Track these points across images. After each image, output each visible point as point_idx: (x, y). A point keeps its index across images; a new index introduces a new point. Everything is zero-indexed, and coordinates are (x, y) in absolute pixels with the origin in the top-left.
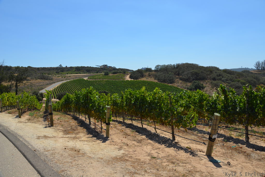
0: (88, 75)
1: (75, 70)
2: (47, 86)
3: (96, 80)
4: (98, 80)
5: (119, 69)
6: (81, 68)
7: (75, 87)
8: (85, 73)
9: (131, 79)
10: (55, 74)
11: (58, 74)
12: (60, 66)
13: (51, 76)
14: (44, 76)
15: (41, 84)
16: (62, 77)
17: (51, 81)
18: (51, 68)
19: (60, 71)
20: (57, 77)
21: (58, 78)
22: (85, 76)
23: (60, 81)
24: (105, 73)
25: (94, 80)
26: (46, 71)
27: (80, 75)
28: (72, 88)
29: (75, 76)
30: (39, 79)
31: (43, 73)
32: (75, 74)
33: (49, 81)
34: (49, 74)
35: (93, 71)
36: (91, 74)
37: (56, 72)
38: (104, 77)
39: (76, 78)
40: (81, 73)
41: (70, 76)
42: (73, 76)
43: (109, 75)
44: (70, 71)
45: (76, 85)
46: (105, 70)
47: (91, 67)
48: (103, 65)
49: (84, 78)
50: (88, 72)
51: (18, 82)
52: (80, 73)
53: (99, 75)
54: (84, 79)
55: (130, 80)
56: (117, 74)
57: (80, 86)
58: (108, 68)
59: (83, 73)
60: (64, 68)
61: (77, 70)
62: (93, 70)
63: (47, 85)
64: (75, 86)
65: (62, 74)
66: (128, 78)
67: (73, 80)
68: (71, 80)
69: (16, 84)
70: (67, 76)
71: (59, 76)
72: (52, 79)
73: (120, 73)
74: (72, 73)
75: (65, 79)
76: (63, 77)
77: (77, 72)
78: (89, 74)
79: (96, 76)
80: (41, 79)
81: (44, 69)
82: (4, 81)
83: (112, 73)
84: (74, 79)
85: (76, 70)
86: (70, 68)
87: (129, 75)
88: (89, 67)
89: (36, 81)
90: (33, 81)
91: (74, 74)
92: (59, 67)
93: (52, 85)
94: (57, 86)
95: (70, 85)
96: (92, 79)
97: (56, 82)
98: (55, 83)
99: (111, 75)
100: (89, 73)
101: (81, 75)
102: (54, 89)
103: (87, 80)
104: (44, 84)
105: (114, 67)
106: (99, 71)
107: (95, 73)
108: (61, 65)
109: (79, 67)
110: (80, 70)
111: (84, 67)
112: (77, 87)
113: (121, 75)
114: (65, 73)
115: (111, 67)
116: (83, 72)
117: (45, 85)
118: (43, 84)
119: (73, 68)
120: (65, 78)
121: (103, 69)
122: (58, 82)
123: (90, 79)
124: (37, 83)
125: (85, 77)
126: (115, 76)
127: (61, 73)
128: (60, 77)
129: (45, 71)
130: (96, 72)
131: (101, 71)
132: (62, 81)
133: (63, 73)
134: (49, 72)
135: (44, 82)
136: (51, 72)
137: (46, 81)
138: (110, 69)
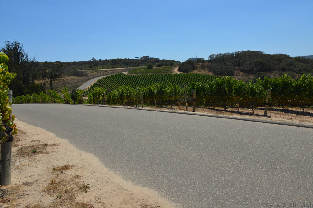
0: (127, 69)
1: (110, 63)
3: (138, 74)
4: (140, 74)
5: (163, 60)
6: (118, 61)
8: (123, 67)
9: (181, 72)
10: (89, 70)
11: (92, 69)
12: (92, 59)
13: (84, 71)
14: (77, 71)
15: (75, 82)
16: (98, 72)
17: (86, 77)
18: (82, 62)
19: (93, 66)
20: (91, 72)
21: (93, 73)
22: (124, 70)
23: (96, 77)
24: (149, 66)
25: (136, 75)
27: (118, 70)
28: (112, 84)
29: (113, 71)
30: (72, 75)
31: (75, 68)
33: (84, 77)
34: (82, 69)
35: (133, 64)
36: (130, 68)
37: (90, 67)
38: (148, 71)
40: (118, 66)
41: (106, 71)
43: (153, 69)
46: (146, 62)
47: (130, 59)
48: (144, 57)
50: (126, 65)
51: (53, 79)
54: (123, 74)
55: (179, 73)
56: (162, 67)
57: (121, 82)
58: (150, 60)
59: (121, 67)
60: (98, 61)
61: (113, 64)
62: (133, 63)
63: (82, 82)
64: (115, 82)
65: (96, 69)
66: (176, 71)
67: (110, 75)
68: (109, 75)
69: (51, 81)
70: (103, 70)
71: (93, 71)
72: (86, 75)
73: (166, 65)
74: (108, 67)
75: (101, 74)
77: (113, 66)
78: (128, 68)
79: (138, 70)
80: (75, 76)
81: (75, 63)
82: (37, 78)
83: (156, 66)
85: (111, 63)
86: (104, 62)
87: (178, 67)
88: (126, 59)
89: (69, 77)
90: (65, 77)
91: (111, 68)
93: (88, 82)
94: (94, 83)
96: (134, 73)
97: (92, 78)
98: (90, 79)
99: (155, 68)
100: (128, 67)
101: (119, 69)
102: (91, 86)
105: (157, 58)
106: (140, 63)
107: (135, 66)
108: (93, 59)
109: (115, 59)
110: (116, 63)
111: (121, 59)
112: (117, 84)
113: (167, 67)
114: (100, 68)
115: (153, 58)
116: (121, 65)
117: (80, 82)
118: (77, 81)
119: (108, 61)
120: (100, 73)
121: (143, 61)
122: (94, 78)
123: (131, 73)
124: (70, 80)
125: (124, 71)
126: (161, 69)
127: (95, 67)
128: (95, 73)
129: (77, 66)
131: (142, 64)
132: (98, 76)
133: (97, 67)
134: (81, 67)
135: (78, 79)
136: (83, 66)
137: (80, 78)
138: (152, 61)
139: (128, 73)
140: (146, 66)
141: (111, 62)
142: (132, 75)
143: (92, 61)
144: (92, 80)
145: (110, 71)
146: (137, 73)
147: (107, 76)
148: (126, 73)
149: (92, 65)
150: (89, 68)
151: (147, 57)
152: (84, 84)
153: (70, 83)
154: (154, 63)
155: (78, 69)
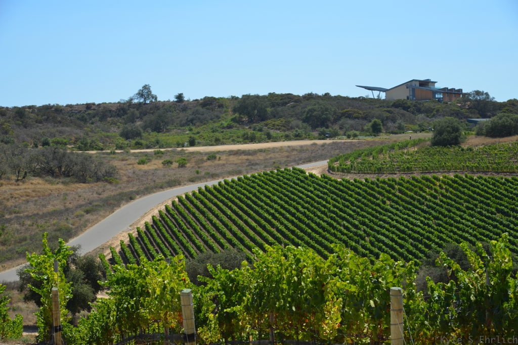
0: (323, 145)
1: (230, 116)
2: (88, 216)
3: (385, 177)
4: (397, 177)
6: (273, 106)
8: (298, 137)
10: (121, 148)
11: (139, 145)
12: (141, 94)
14: (64, 155)
15: (50, 208)
17: (108, 186)
19: (145, 128)
20: (132, 160)
21: (144, 167)
22: (304, 155)
23: (162, 188)
24: (440, 133)
25: (372, 178)
27: (273, 150)
28: (247, 229)
29: (246, 157)
30: (37, 174)
31: (50, 140)
32: (239, 142)
33: (97, 186)
34: (85, 146)
35: (350, 122)
36: (336, 140)
37: (126, 135)
38: (437, 157)
39: (252, 165)
40: (273, 133)
41: (212, 157)
42: (231, 153)
43: (465, 147)
44: (203, 122)
46: (419, 111)
48: (409, 85)
49: (302, 167)
50: (314, 127)
52: (269, 138)
53: (401, 148)
54: (302, 172)
58: (439, 100)
59: (288, 138)
60: (167, 106)
61: (245, 119)
62: (349, 116)
63: (87, 212)
67: (236, 178)
70: (193, 153)
71: (146, 154)
72: (109, 177)
74: (217, 135)
75: (185, 173)
76: (170, 162)
77: (248, 130)
78: (328, 141)
79: (381, 151)
80: (50, 178)
84: (240, 172)
85: (237, 115)
86: (200, 108)
88: (317, 96)
89: (22, 186)
91: (234, 142)
92: (136, 101)
93: (118, 211)
94: (148, 219)
95: (229, 212)
96: (360, 172)
97: (140, 193)
98: (131, 199)
99: (473, 141)
100: (323, 136)
101: (281, 149)
102: (135, 235)
103: (324, 177)
104: (69, 205)
105: (478, 93)
107: (364, 131)
108: (145, 92)
109: (257, 97)
110: (263, 117)
114: (178, 138)
115: (460, 90)
116: (287, 127)
118: (62, 207)
119: (221, 106)
120: (182, 166)
121: (406, 108)
122: (148, 191)
123: (348, 171)
124: (28, 201)
125: (309, 160)
126: (509, 150)
127: (153, 136)
128: (156, 164)
129: (60, 128)
130: (368, 126)
131: (399, 121)
132: (172, 184)
133: (162, 137)
134: (81, 134)
135: (66, 195)
136: (92, 131)
137: (79, 190)
138: (454, 108)
139: (331, 169)
140: (429, 136)
141: (235, 110)
142: (350, 177)
143: (140, 104)
144: (139, 201)
145: (233, 159)
146: (380, 171)
147: (215, 182)
148: (315, 169)
149: (138, 123)
150: (122, 141)
151: (425, 83)
152: (97, 221)
153: (28, 217)
154: (467, 117)
155: (66, 144)
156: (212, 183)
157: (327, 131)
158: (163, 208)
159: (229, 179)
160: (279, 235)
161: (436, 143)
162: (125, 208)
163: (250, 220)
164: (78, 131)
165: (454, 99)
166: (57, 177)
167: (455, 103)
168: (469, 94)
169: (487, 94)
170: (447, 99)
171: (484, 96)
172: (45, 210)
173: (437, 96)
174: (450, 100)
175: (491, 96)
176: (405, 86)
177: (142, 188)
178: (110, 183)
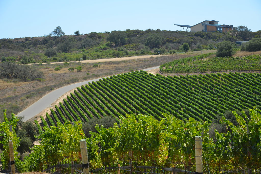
0: (157, 58)
1: (105, 44)
2: (28, 100)
3: (191, 75)
4: (198, 75)
6: (129, 36)
7: (125, 101)
8: (143, 54)
10: (45, 62)
11: (55, 60)
12: (55, 32)
14: (14, 66)
15: (7, 96)
16: (72, 69)
17: (39, 83)
18: (27, 39)
19: (58, 50)
20: (52, 68)
21: (58, 72)
22: (146, 64)
23: (68, 83)
24: (221, 50)
25: (184, 75)
26: (15, 52)
27: (129, 61)
28: (116, 105)
29: (114, 65)
31: (6, 58)
32: (110, 57)
33: (33, 83)
34: (25, 61)
35: (171, 45)
36: (164, 55)
37: (48, 54)
38: (219, 63)
39: (118, 69)
40: (129, 51)
41: (96, 65)
44: (91, 46)
45: (127, 95)
46: (209, 38)
47: (161, 30)
48: (203, 23)
49: (145, 70)
50: (152, 48)
52: (127, 54)
53: (199, 59)
54: (146, 73)
57: (141, 97)
58: (220, 32)
59: (137, 54)
60: (70, 38)
61: (114, 44)
62: (171, 41)
63: (27, 97)
64: (123, 97)
65: (66, 59)
67: (109, 77)
70: (85, 64)
71: (59, 65)
72: (39, 78)
74: (99, 53)
75: (81, 75)
77: (115, 50)
78: (159, 56)
79: (189, 60)
80: (6, 79)
81: (6, 44)
83: (242, 50)
84: (111, 74)
85: (109, 42)
86: (88, 39)
88: (153, 31)
91: (108, 57)
92: (53, 35)
93: (44, 97)
94: (61, 101)
95: (106, 96)
96: (177, 72)
97: (55, 86)
98: (52, 90)
99: (239, 54)
100: (156, 53)
101: (134, 61)
102: (54, 109)
103: (158, 75)
104: (18, 94)
105: (241, 27)
106: (192, 42)
108: (58, 30)
109: (120, 32)
110: (123, 43)
111: (137, 33)
112: (130, 103)
114: (77, 56)
115: (232, 26)
116: (136, 48)
117: (23, 97)
118: (14, 95)
119: (100, 37)
120: (79, 71)
121: (202, 36)
122: (61, 85)
125: (149, 66)
126: (259, 58)
127: (63, 55)
128: (65, 70)
129: (11, 51)
130: (181, 46)
131: (198, 44)
132: (74, 81)
133: (68, 55)
134: (23, 54)
135: (15, 88)
136: (29, 53)
137: (23, 86)
138: (228, 36)
139: (161, 71)
140: (215, 51)
141: (108, 40)
142: (172, 75)
143: (55, 37)
144: (56, 91)
145: (107, 66)
146: (188, 71)
147: (98, 80)
148: (153, 71)
149: (55, 48)
150: (46, 58)
151: (212, 23)
152: (33, 102)
154: (235, 41)
155: (14, 60)
156: (96, 80)
157: (159, 50)
158: (69, 94)
159: (105, 78)
160: (133, 108)
161: (219, 55)
162: (48, 95)
163: (117, 100)
164: (21, 53)
165: (228, 31)
166: (10, 78)
167: (229, 33)
168: (237, 28)
169: (246, 28)
170: (224, 31)
171: (245, 29)
172: (4, 97)
173: (219, 29)
174: (226, 32)
175: (249, 29)
176: (201, 24)
177: (57, 84)
178: (40, 81)
